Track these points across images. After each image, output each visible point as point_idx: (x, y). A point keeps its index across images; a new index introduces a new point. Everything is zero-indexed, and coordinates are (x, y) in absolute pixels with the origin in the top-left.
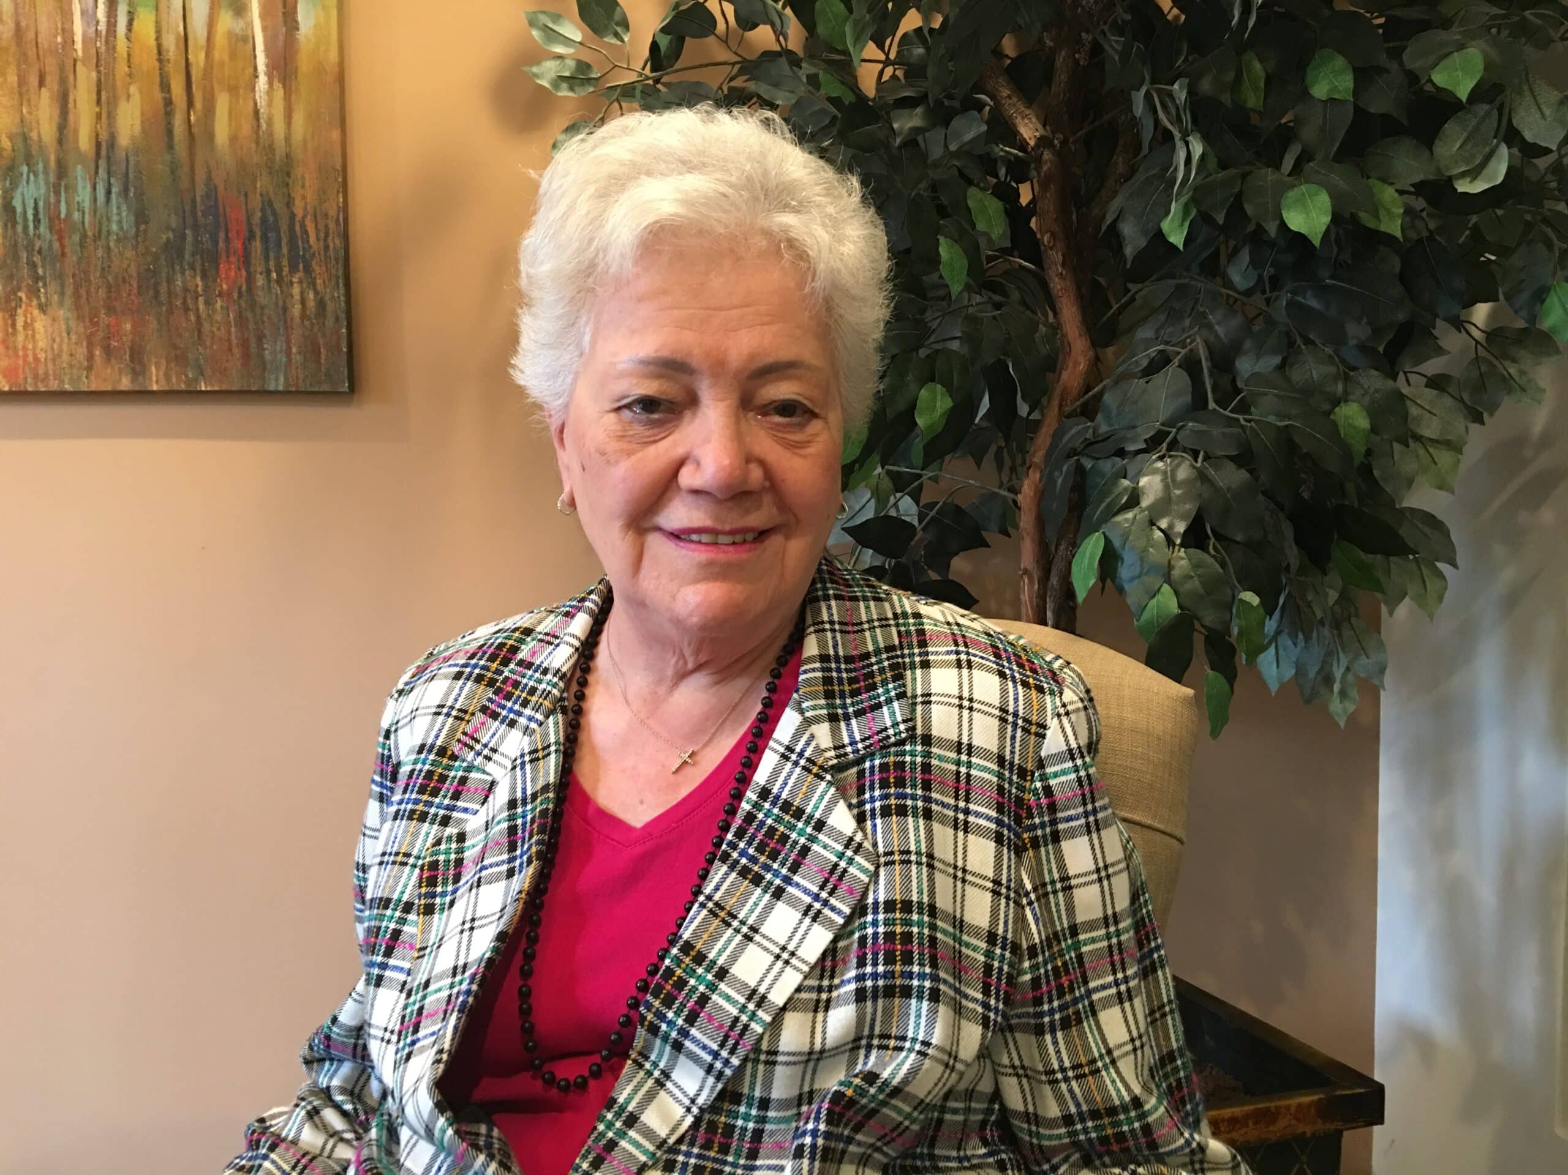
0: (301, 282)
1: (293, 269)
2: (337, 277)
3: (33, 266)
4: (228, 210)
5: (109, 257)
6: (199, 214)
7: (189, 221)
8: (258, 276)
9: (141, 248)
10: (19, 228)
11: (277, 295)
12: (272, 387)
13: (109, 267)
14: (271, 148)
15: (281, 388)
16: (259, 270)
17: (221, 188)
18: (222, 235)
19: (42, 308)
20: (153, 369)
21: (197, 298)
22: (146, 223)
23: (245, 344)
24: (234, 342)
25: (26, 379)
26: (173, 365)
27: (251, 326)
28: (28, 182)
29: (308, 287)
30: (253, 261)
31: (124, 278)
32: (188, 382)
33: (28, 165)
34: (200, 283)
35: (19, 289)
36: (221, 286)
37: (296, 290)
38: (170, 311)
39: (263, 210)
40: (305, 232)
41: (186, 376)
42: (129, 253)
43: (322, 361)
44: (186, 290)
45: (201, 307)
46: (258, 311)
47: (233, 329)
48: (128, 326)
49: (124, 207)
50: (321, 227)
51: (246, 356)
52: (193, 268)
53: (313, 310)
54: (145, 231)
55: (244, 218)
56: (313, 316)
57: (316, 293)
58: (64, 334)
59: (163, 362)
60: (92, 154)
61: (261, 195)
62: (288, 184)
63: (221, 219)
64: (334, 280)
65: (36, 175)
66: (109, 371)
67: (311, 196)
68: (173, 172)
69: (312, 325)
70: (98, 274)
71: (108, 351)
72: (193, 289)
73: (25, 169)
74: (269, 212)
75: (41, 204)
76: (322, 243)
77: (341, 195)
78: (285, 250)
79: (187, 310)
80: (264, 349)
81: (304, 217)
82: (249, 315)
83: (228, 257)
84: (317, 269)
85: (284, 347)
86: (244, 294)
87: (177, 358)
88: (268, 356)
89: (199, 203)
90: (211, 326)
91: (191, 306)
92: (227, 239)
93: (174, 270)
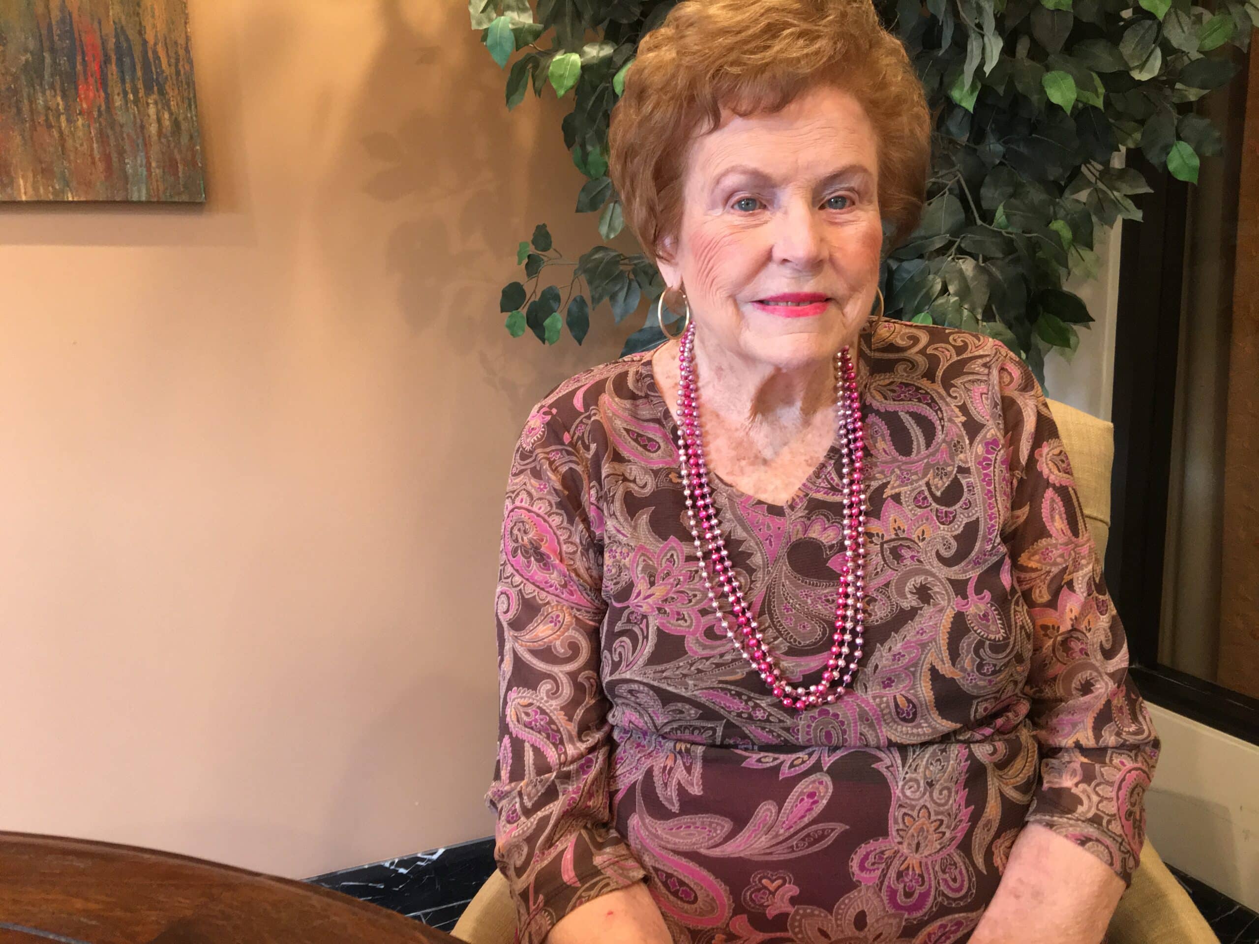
0: (156, 103)
1: (149, 91)
2: (189, 100)
4: (83, 35)
6: (56, 38)
7: (46, 44)
8: (116, 97)
11: (134, 115)
12: (135, 198)
15: (144, 199)
16: (116, 92)
17: (75, 15)
18: (79, 58)
20: (21, 182)
21: (58, 117)
23: (107, 158)
24: (97, 156)
26: (39, 177)
27: (112, 142)
29: (163, 108)
30: (110, 83)
32: (56, 192)
34: (61, 103)
36: (81, 105)
37: (152, 110)
38: (34, 128)
39: (117, 36)
40: (158, 58)
41: (54, 188)
43: (180, 174)
44: (48, 108)
45: (64, 124)
46: (118, 129)
47: (95, 146)
50: (172, 54)
51: (109, 168)
52: (52, 87)
53: (169, 128)
55: (99, 42)
56: (169, 134)
57: (171, 114)
59: (30, 175)
61: (114, 22)
62: (138, 14)
63: (78, 43)
64: (186, 102)
67: (161, 26)
69: (169, 141)
72: (54, 107)
74: (122, 38)
76: (173, 68)
78: (139, 73)
80: (127, 164)
81: (155, 44)
82: (110, 132)
83: (86, 79)
84: (171, 93)
85: (144, 162)
86: (104, 113)
87: (43, 171)
88: (129, 169)
89: (55, 28)
90: (74, 141)
91: (53, 121)
92: (84, 63)
93: (34, 89)
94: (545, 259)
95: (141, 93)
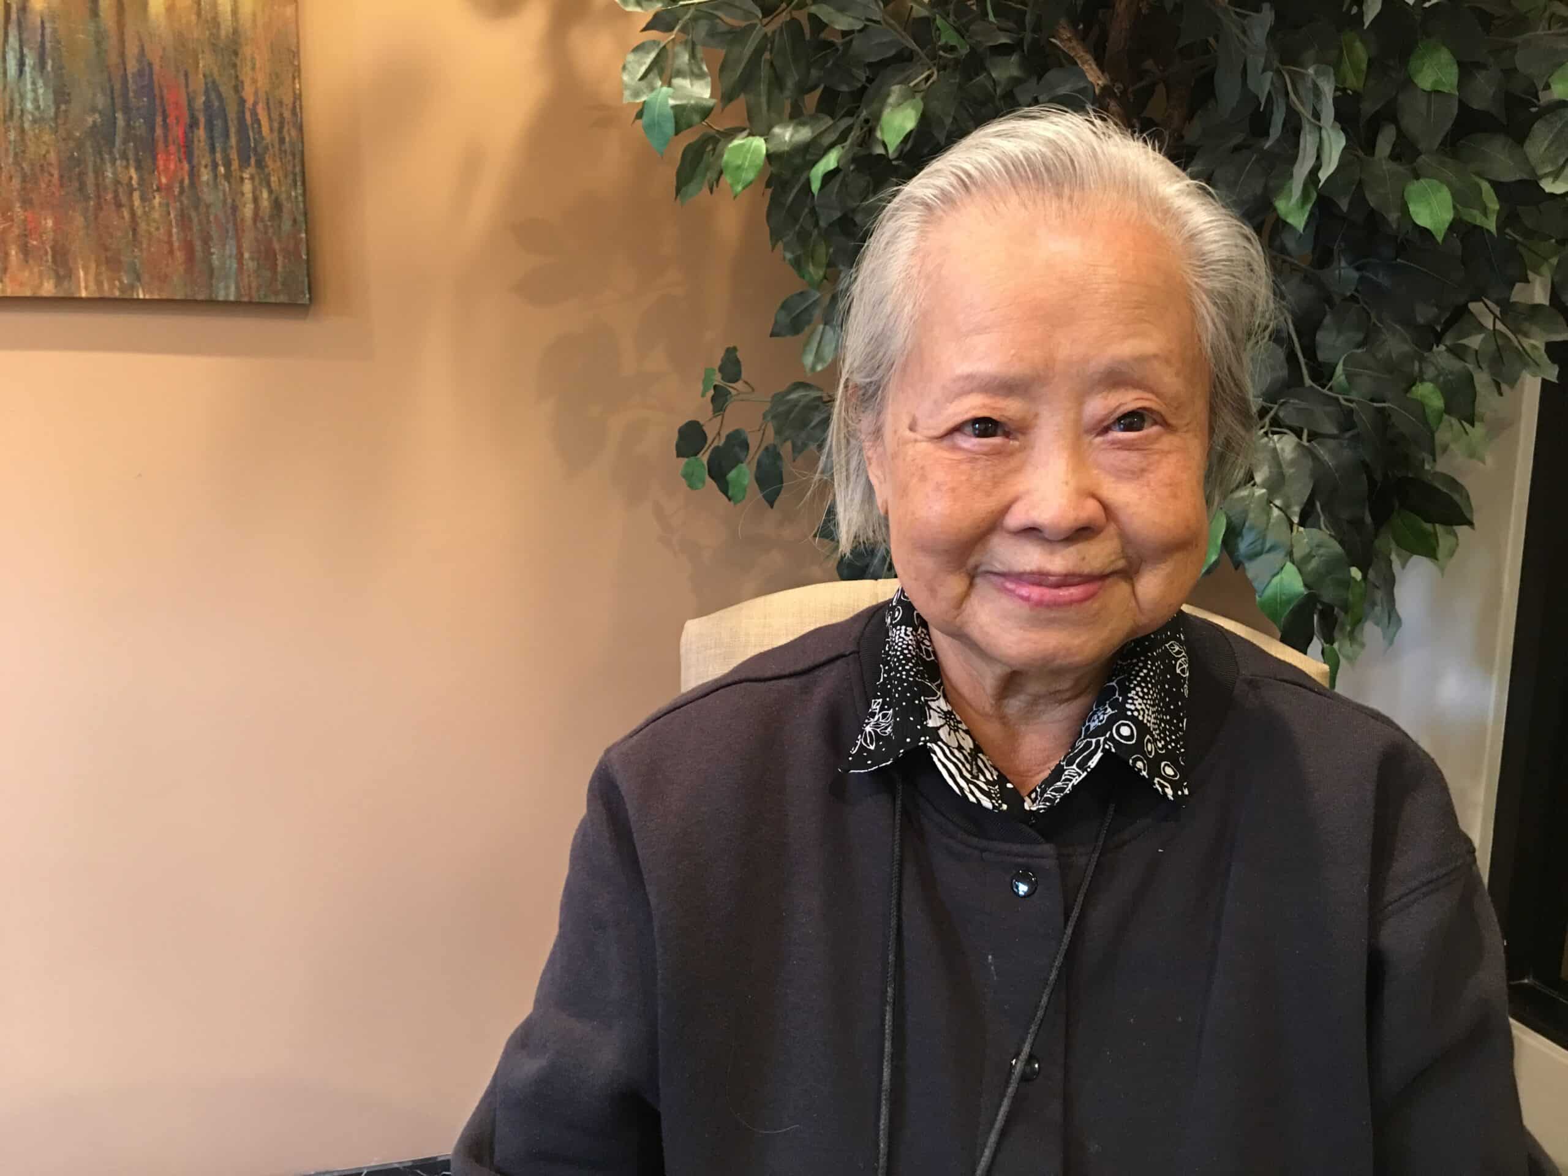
0: (252, 178)
1: (244, 162)
2: (295, 175)
4: (165, 91)
5: (23, 140)
6: (131, 94)
7: (119, 101)
8: (203, 169)
9: (62, 132)
11: (224, 191)
12: (221, 297)
13: (24, 152)
14: (215, 22)
15: (232, 298)
16: (203, 162)
17: (156, 68)
18: (159, 120)
20: (82, 274)
21: (131, 194)
22: (67, 102)
23: (188, 247)
24: (176, 244)
26: (103, 268)
27: (196, 227)
29: (260, 184)
30: (196, 152)
31: (42, 166)
32: (123, 288)
34: (134, 176)
36: (159, 179)
37: (247, 187)
38: (99, 207)
39: (207, 93)
40: (257, 121)
41: (121, 282)
42: (46, 138)
43: (280, 269)
44: (117, 182)
45: (137, 202)
46: (202, 209)
47: (174, 230)
48: (50, 223)
49: (40, 83)
50: (275, 115)
51: (190, 259)
52: (124, 156)
53: (268, 210)
54: (66, 111)
55: (184, 102)
56: (267, 218)
57: (271, 192)
59: (93, 266)
61: (204, 76)
62: (235, 66)
63: (158, 102)
64: (291, 177)
66: (27, 274)
67: (262, 81)
68: (98, 43)
69: (266, 226)
70: (11, 160)
71: (26, 251)
72: (125, 181)
74: (213, 96)
76: (276, 134)
77: (296, 81)
78: (233, 141)
79: (119, 205)
80: (212, 254)
81: (255, 104)
82: (193, 214)
83: (167, 146)
84: (271, 164)
85: (234, 252)
86: (187, 189)
87: (108, 261)
88: (215, 261)
89: (130, 81)
90: (148, 225)
91: (124, 199)
92: (165, 126)
93: (102, 159)
94: (733, 392)
95: (235, 165)
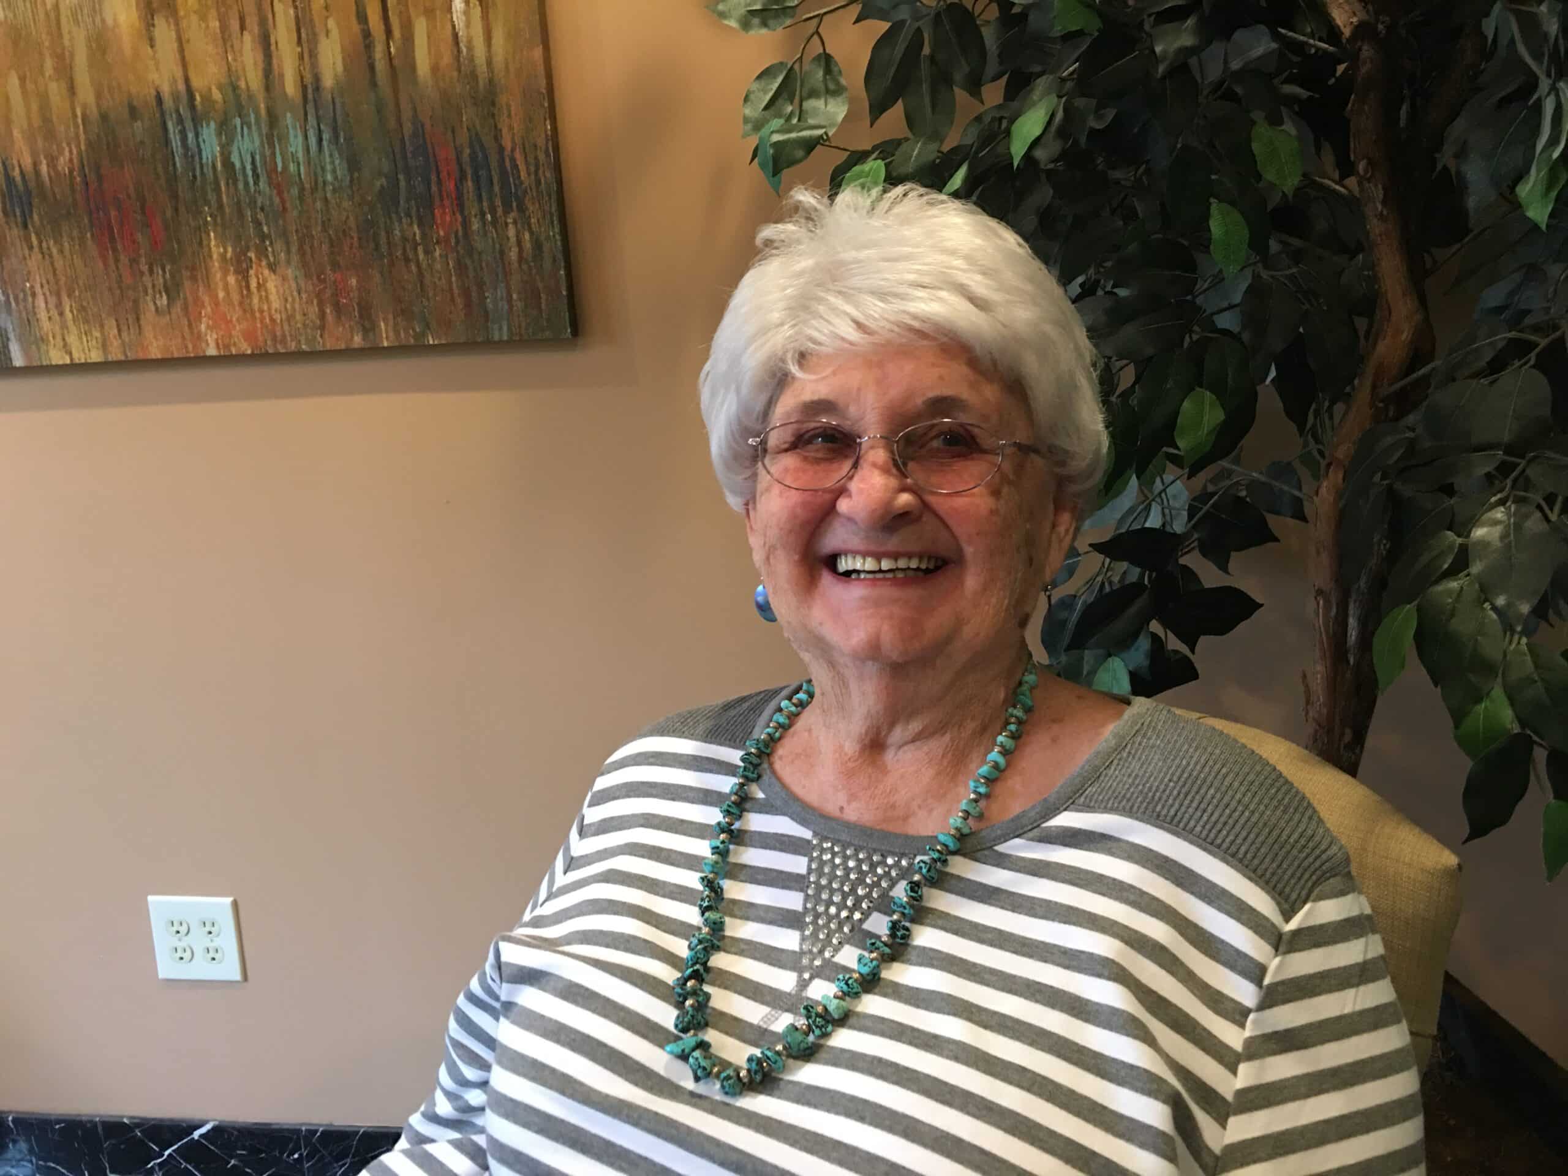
0: (515, 222)
1: (507, 209)
2: (551, 215)
3: (258, 224)
4: (437, 149)
5: (328, 210)
6: (409, 155)
7: (400, 165)
8: (473, 219)
9: (357, 199)
10: (241, 186)
11: (493, 239)
12: (496, 338)
13: (329, 220)
14: (474, 76)
15: (505, 337)
16: (473, 212)
17: (428, 127)
18: (434, 178)
19: (272, 268)
20: (382, 324)
21: (416, 249)
22: (359, 170)
23: (466, 293)
24: (456, 291)
25: (266, 341)
26: (399, 319)
27: (471, 274)
28: (242, 136)
29: (522, 227)
30: (467, 204)
31: (344, 231)
32: (416, 336)
33: (240, 116)
34: (417, 232)
35: (248, 249)
36: (438, 232)
37: (511, 232)
38: (392, 264)
39: (471, 146)
40: (515, 166)
41: (414, 330)
42: (346, 204)
43: (543, 306)
44: (404, 239)
45: (421, 256)
46: (476, 257)
47: (454, 279)
48: (354, 282)
49: (336, 154)
50: (531, 160)
51: (468, 305)
52: (408, 215)
53: (530, 252)
54: (358, 178)
55: (452, 155)
56: (530, 260)
57: (532, 233)
58: (295, 294)
59: (391, 316)
60: (299, 100)
61: (468, 129)
62: (493, 115)
63: (431, 159)
64: (548, 217)
65: (249, 128)
66: (341, 329)
67: (518, 127)
68: (378, 112)
69: (530, 267)
70: (319, 228)
71: (338, 309)
72: (411, 237)
73: (238, 121)
74: (477, 148)
75: (258, 157)
76: (533, 177)
77: (548, 122)
78: (497, 188)
79: (407, 260)
80: (486, 298)
81: (513, 150)
83: (442, 200)
84: (531, 207)
85: (505, 294)
86: (461, 239)
87: (403, 311)
88: (489, 304)
89: (407, 143)
90: (432, 275)
91: (411, 256)
92: (439, 182)
93: (390, 218)
95: (500, 211)
